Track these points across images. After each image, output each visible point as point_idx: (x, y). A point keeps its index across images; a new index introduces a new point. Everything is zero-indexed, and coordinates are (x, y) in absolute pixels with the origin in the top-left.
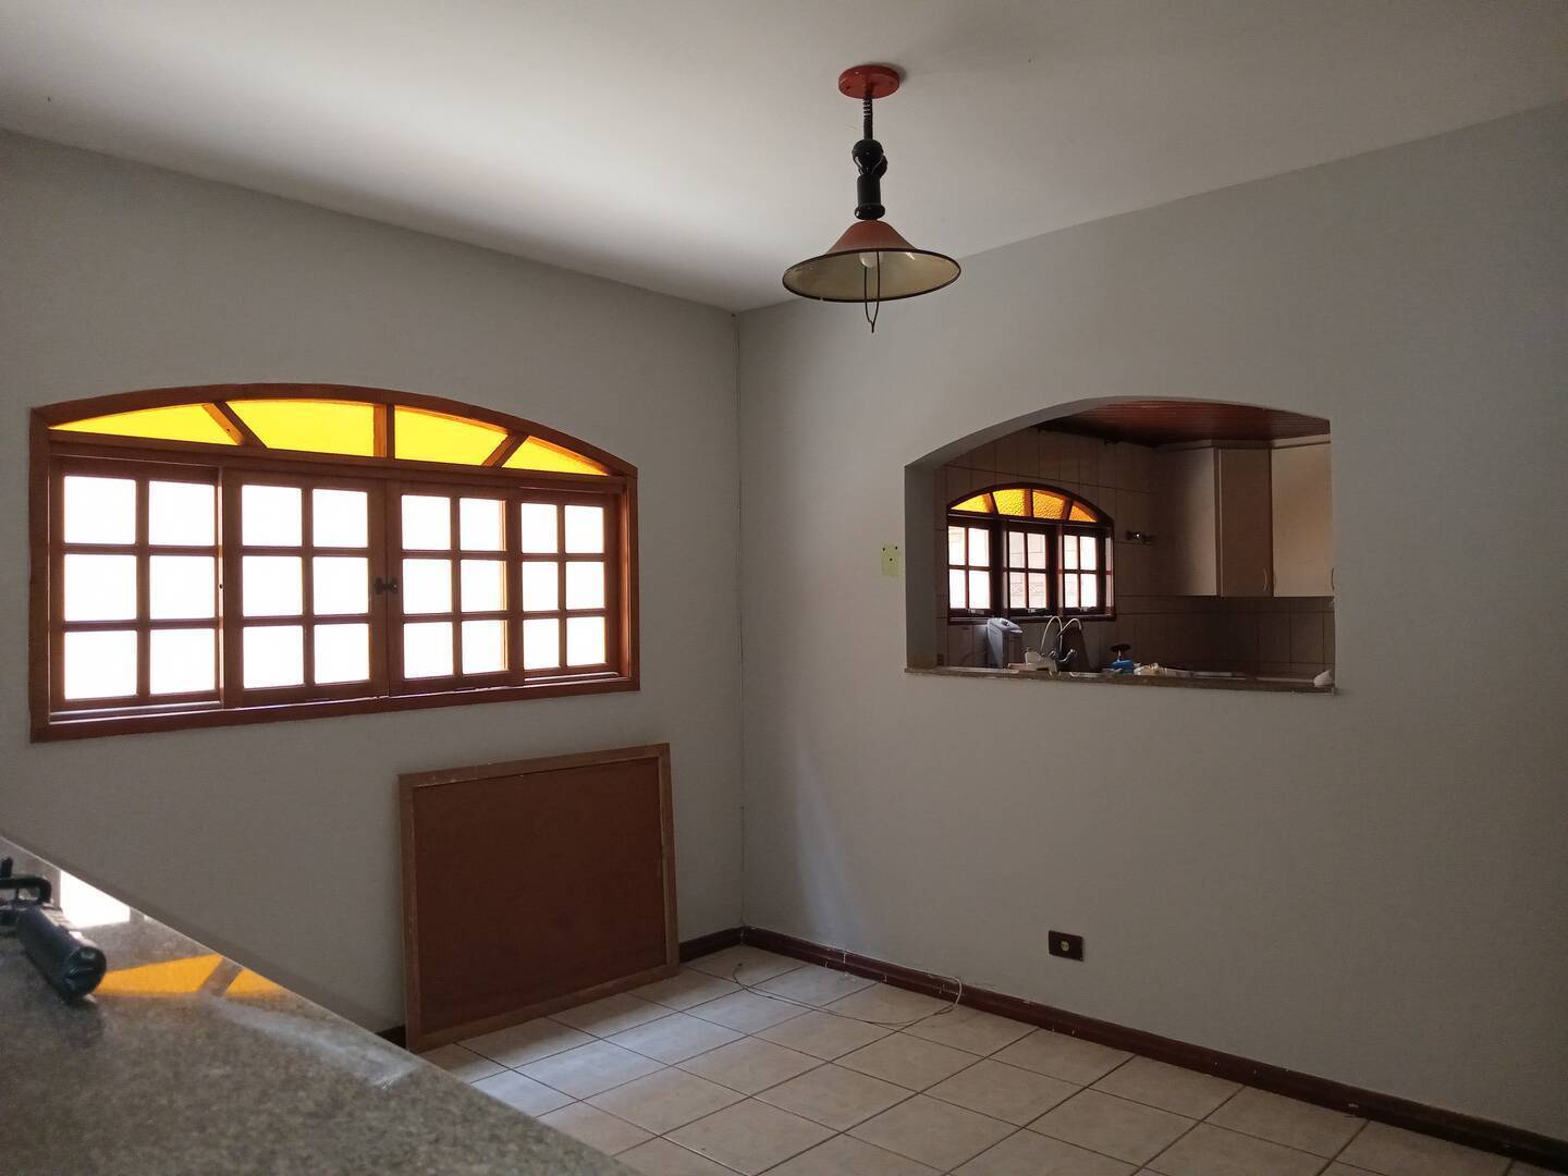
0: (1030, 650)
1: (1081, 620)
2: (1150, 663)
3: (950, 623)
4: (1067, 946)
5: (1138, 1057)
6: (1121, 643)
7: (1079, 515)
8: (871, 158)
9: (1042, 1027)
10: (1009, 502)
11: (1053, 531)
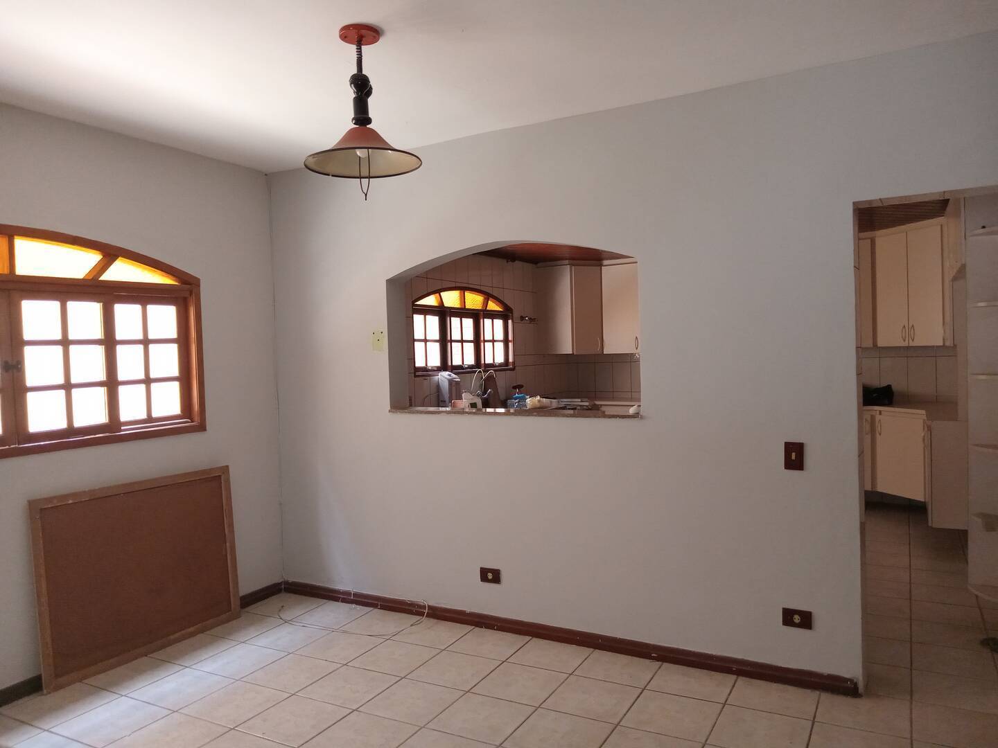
0: (465, 392)
1: (494, 370)
2: (535, 396)
3: (415, 376)
4: (491, 576)
5: (534, 639)
6: (519, 384)
7: (492, 306)
8: (362, 85)
9: (477, 626)
10: (451, 299)
11: (477, 316)
